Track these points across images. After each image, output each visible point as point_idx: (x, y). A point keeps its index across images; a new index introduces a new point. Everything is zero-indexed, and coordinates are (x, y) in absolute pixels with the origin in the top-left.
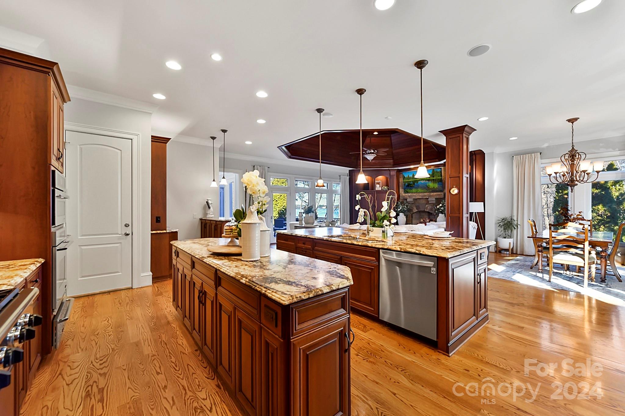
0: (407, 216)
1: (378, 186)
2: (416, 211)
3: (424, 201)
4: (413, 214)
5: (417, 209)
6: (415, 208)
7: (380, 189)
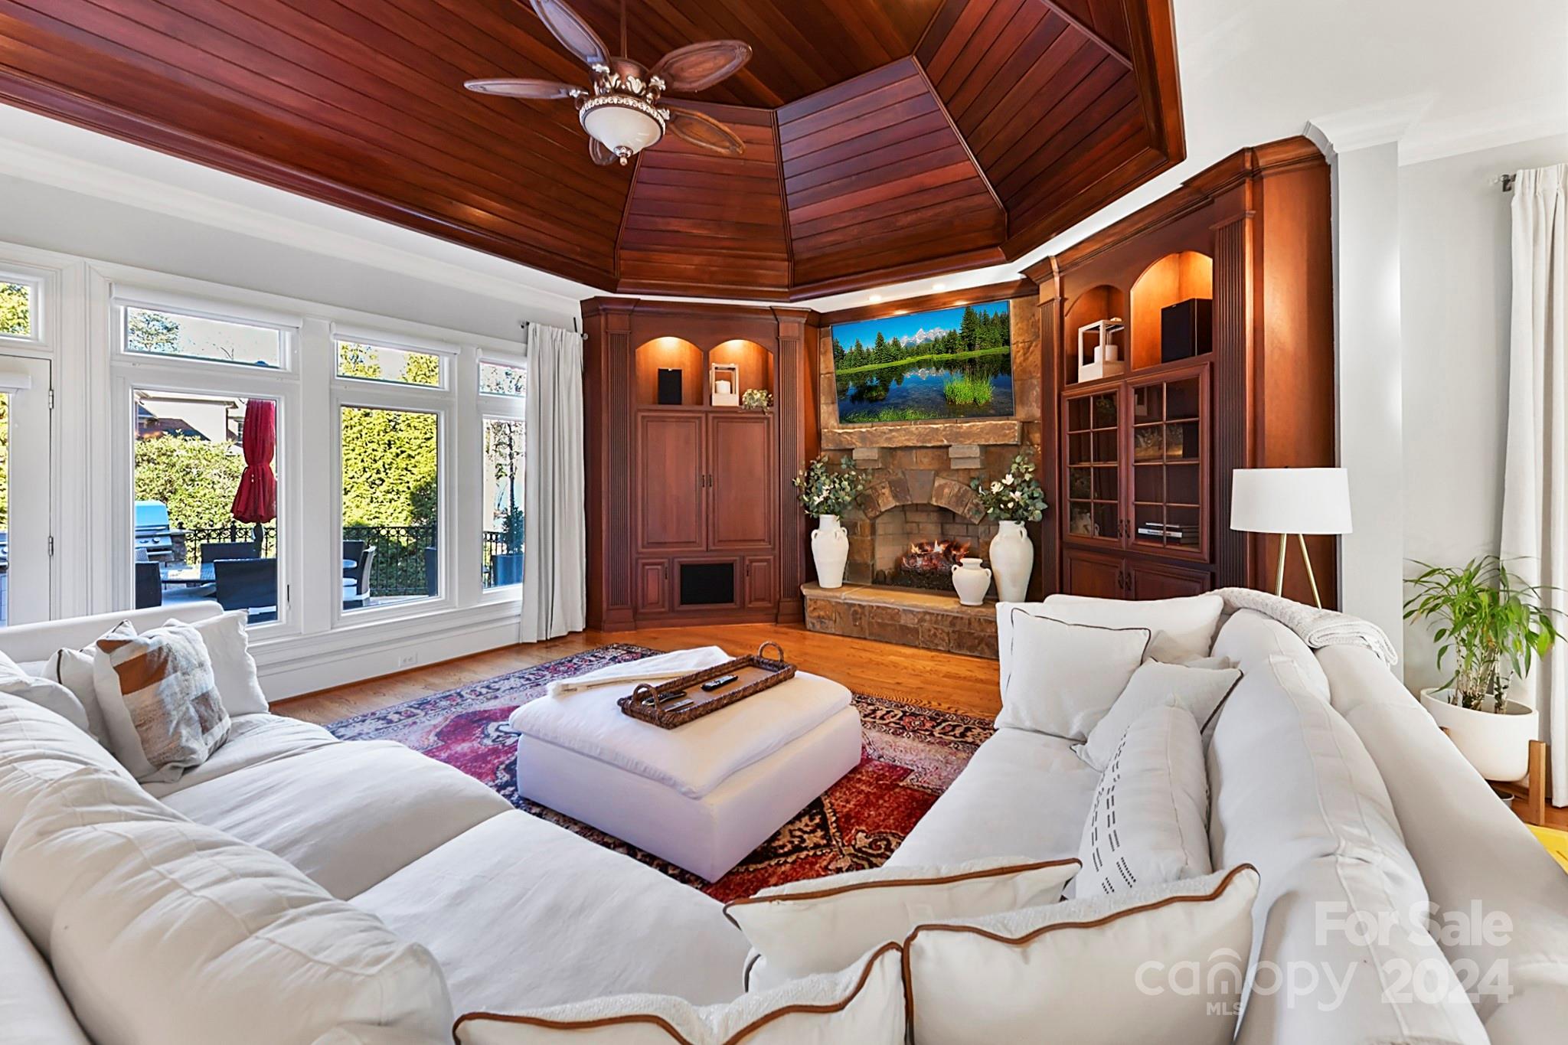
0: (850, 527)
1: (723, 386)
2: (893, 503)
3: (926, 460)
4: (878, 516)
5: (895, 497)
6: (886, 491)
7: (733, 401)
